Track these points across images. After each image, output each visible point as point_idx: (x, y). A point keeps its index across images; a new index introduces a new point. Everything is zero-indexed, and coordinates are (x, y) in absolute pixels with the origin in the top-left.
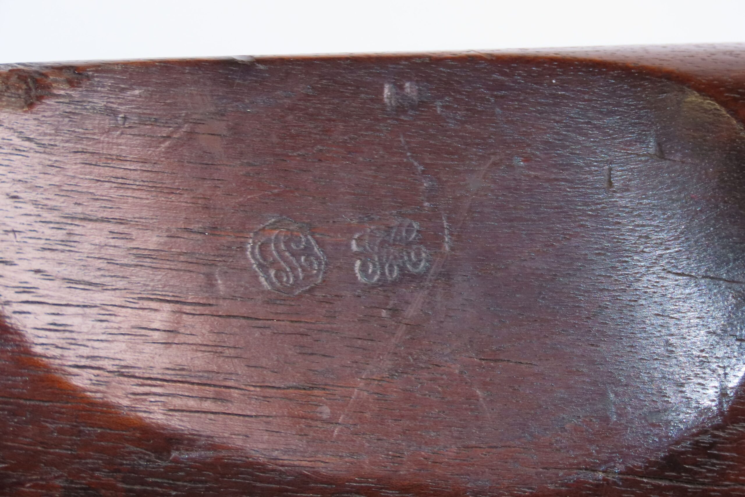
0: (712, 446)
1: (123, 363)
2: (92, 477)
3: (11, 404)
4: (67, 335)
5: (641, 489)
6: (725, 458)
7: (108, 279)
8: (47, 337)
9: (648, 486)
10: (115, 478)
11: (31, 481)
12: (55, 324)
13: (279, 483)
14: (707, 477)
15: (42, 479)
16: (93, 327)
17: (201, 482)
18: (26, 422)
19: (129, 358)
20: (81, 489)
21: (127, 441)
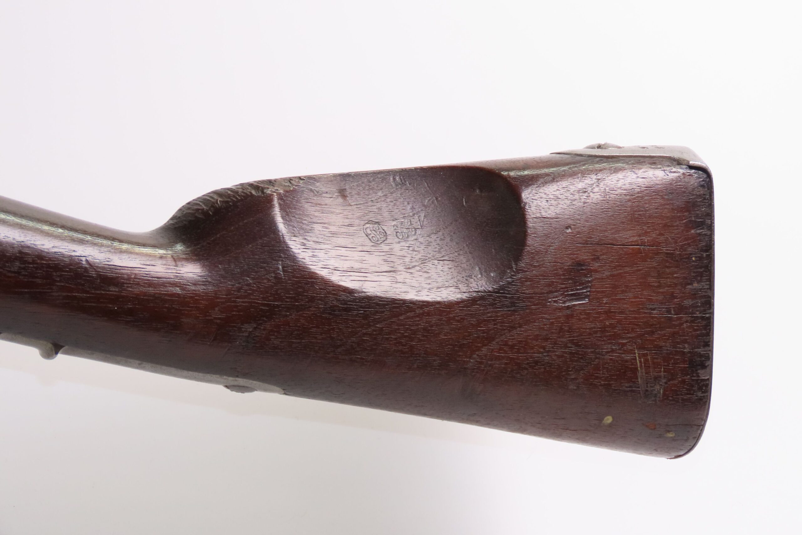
0: (513, 281)
1: (335, 267)
2: (332, 303)
3: (305, 281)
4: (318, 258)
5: (493, 297)
6: (517, 285)
7: (325, 241)
8: (312, 259)
9: (496, 296)
10: (338, 303)
11: (313, 306)
12: (313, 255)
13: (387, 302)
14: (513, 292)
15: (317, 305)
16: (325, 256)
17: (364, 303)
18: (310, 286)
19: (337, 265)
20: (329, 308)
21: (341, 291)
